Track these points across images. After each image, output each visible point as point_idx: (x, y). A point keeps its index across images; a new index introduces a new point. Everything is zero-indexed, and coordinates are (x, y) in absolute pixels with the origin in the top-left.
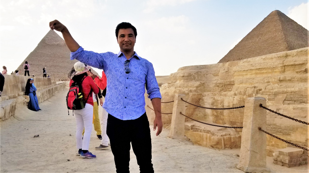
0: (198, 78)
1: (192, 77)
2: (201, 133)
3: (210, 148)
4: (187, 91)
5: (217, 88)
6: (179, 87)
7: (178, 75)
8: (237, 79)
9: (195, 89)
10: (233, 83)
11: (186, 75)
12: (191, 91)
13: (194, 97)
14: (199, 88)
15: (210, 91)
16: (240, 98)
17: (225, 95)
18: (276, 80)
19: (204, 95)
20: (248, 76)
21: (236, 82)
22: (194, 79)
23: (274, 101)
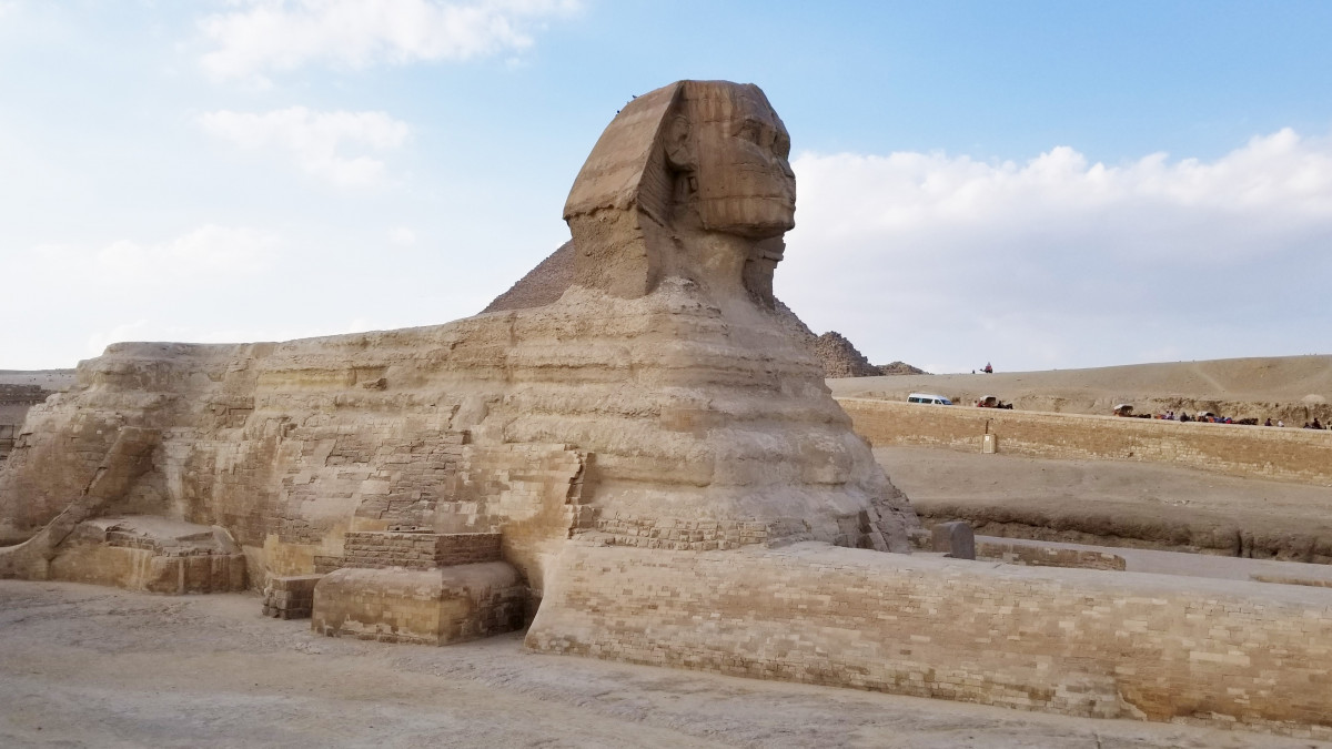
0: (158, 381)
1: (139, 378)
2: (129, 549)
3: (144, 592)
4: (111, 418)
5: (211, 415)
6: (92, 405)
7: (95, 369)
8: (260, 393)
9: (140, 413)
10: (249, 405)
11: (117, 368)
12: (124, 420)
13: (130, 439)
14: (155, 413)
15: (189, 425)
16: (250, 448)
17: (226, 438)
18: (330, 403)
19: (168, 436)
20: (285, 389)
21: (258, 404)
22: (145, 382)
23: (311, 457)
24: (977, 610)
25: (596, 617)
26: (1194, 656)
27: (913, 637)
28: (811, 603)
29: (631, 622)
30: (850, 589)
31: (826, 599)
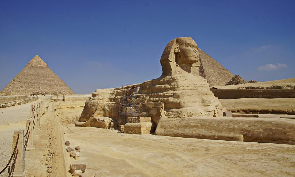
0: (103, 95)
1: (100, 95)
2: (101, 122)
6: (94, 100)
7: (94, 94)
9: (101, 101)
11: (97, 94)
24: (222, 125)
25: (165, 129)
26: (255, 130)
27: (212, 130)
28: (197, 125)
29: (170, 130)
30: (203, 123)
31: (199, 125)
